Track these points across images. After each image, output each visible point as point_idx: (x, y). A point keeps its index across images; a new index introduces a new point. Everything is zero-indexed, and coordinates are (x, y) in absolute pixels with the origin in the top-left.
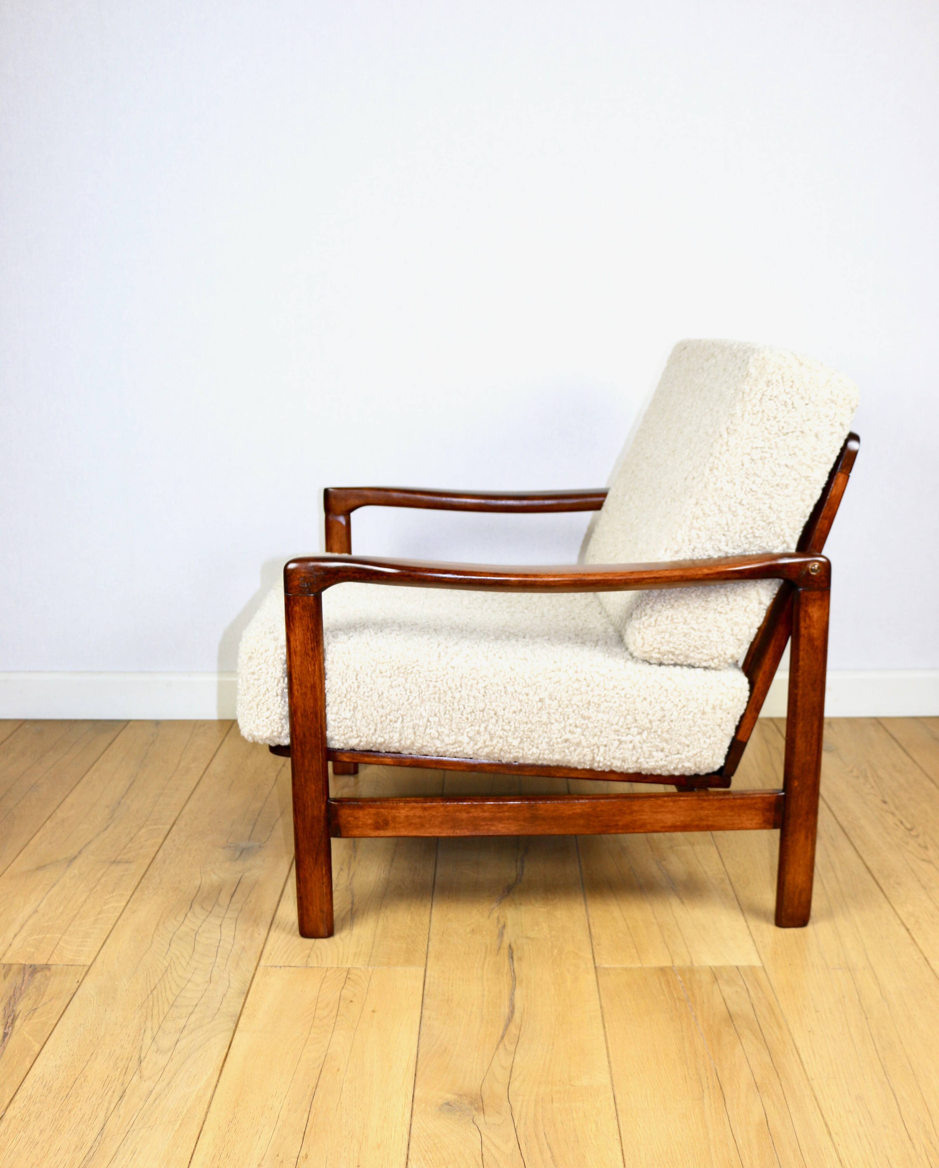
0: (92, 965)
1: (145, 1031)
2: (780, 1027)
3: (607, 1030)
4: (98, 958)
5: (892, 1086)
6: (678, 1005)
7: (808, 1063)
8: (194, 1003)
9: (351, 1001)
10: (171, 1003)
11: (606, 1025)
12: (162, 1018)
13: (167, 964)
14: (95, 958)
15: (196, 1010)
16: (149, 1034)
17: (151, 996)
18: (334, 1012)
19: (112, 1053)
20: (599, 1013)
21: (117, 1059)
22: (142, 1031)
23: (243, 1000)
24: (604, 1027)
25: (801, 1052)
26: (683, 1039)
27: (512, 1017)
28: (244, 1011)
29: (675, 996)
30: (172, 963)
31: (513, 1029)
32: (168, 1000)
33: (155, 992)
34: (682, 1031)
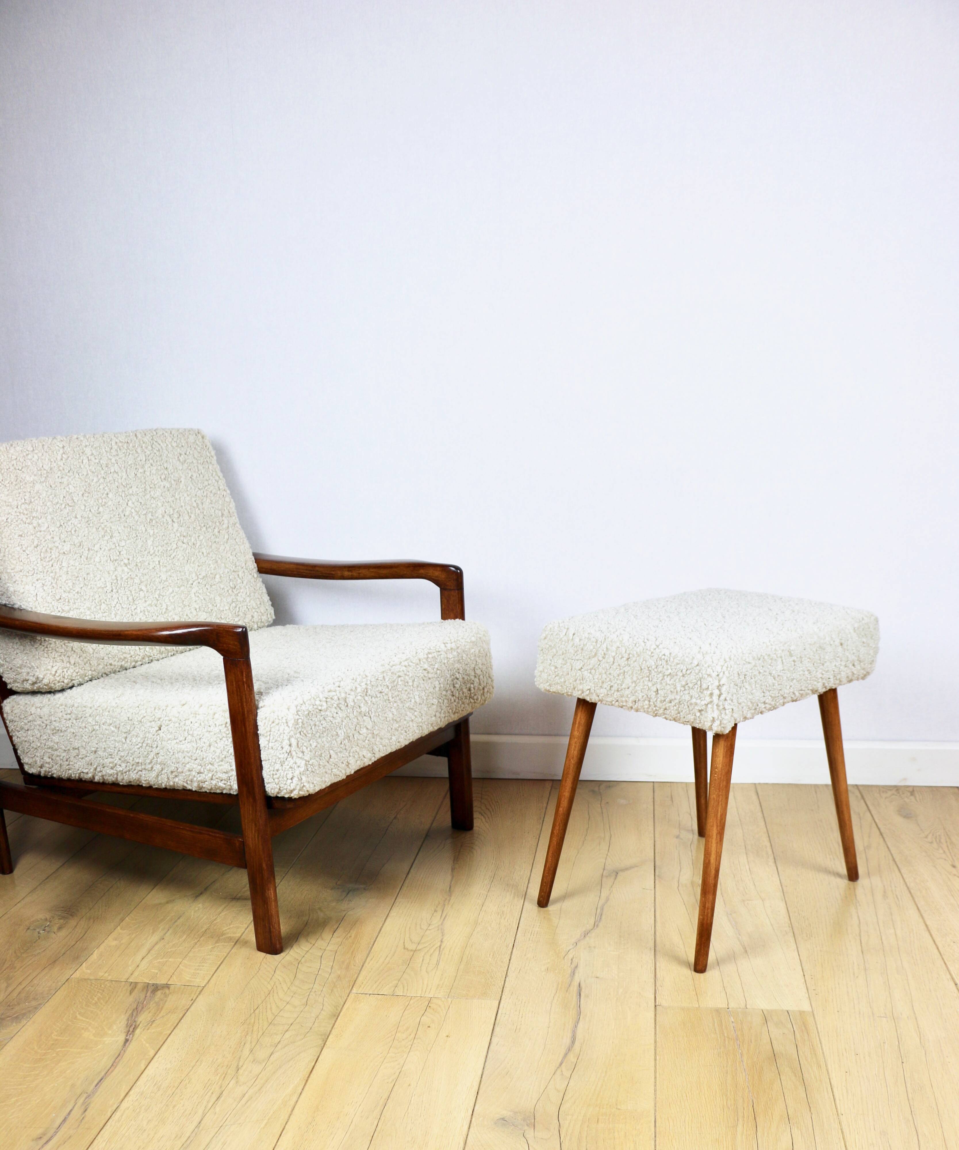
0: (205, 986)
1: (245, 1044)
2: (819, 1066)
3: (657, 1062)
4: (211, 980)
5: (916, 1124)
6: (727, 1042)
7: (840, 1100)
8: (290, 1023)
9: (429, 1027)
10: (270, 1021)
11: (658, 1058)
12: (260, 1033)
13: (270, 988)
14: (209, 981)
15: (290, 1028)
16: (248, 1046)
17: (253, 1015)
18: (413, 1035)
19: (215, 1060)
20: (653, 1048)
21: (218, 1066)
22: (243, 1044)
23: (333, 1022)
24: (655, 1060)
25: (835, 1090)
26: (727, 1073)
27: (572, 1047)
28: (333, 1030)
29: (726, 1035)
30: (275, 987)
31: (572, 1058)
32: (267, 1018)
33: (257, 1012)
34: (727, 1066)
